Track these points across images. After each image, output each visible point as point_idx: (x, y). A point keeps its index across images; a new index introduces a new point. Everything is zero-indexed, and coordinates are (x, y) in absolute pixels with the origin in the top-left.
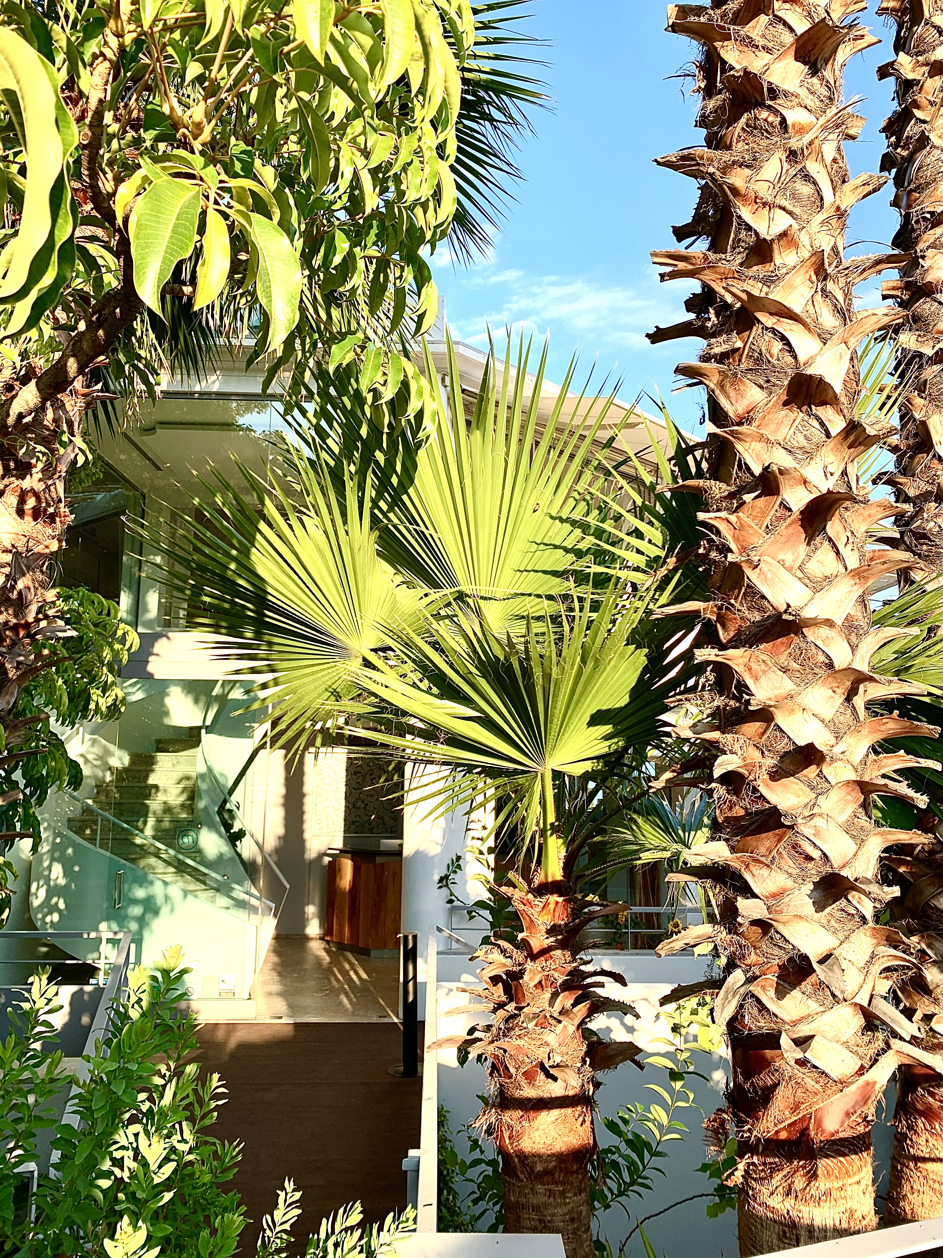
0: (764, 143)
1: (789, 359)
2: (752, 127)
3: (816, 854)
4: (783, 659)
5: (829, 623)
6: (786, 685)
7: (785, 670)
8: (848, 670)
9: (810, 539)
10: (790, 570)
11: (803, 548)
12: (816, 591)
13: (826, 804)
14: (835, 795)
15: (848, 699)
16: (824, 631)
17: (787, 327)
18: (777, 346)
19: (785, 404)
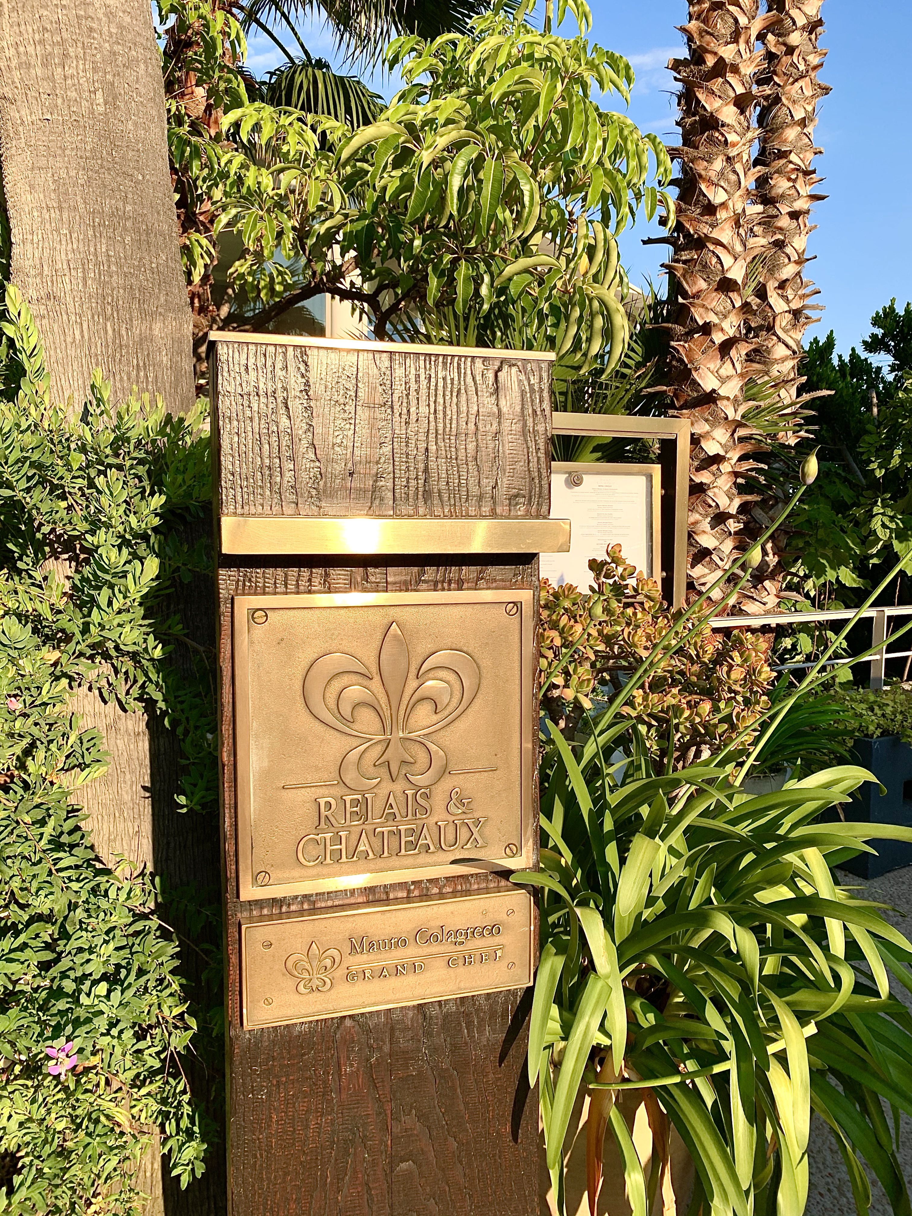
0: (715, 150)
1: (719, 266)
2: (710, 139)
3: (714, 504)
4: (706, 415)
5: (728, 398)
6: (707, 428)
7: (707, 420)
8: (734, 421)
9: (722, 358)
10: (712, 372)
11: (719, 362)
12: (723, 383)
13: (720, 482)
14: (723, 478)
15: (732, 435)
16: (725, 402)
17: (719, 251)
18: (714, 260)
19: (716, 290)
